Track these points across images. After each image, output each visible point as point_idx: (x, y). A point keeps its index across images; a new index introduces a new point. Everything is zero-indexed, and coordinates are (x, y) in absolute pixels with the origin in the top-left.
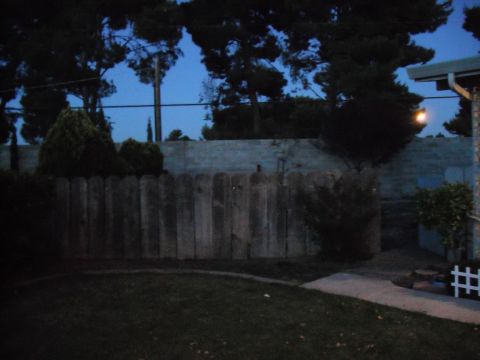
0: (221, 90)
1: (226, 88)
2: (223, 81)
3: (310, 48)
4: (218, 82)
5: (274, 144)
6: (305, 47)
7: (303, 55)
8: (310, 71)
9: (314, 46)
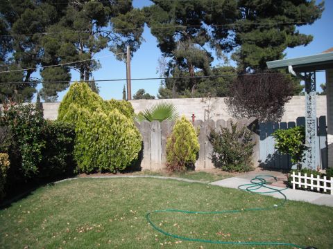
0: (170, 65)
1: (173, 63)
2: (171, 59)
3: (229, 37)
4: (168, 59)
5: (202, 101)
6: (225, 36)
7: (224, 41)
8: (228, 52)
9: (232, 35)
